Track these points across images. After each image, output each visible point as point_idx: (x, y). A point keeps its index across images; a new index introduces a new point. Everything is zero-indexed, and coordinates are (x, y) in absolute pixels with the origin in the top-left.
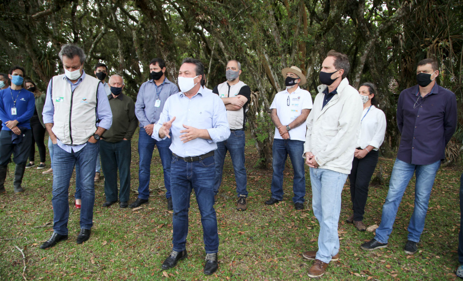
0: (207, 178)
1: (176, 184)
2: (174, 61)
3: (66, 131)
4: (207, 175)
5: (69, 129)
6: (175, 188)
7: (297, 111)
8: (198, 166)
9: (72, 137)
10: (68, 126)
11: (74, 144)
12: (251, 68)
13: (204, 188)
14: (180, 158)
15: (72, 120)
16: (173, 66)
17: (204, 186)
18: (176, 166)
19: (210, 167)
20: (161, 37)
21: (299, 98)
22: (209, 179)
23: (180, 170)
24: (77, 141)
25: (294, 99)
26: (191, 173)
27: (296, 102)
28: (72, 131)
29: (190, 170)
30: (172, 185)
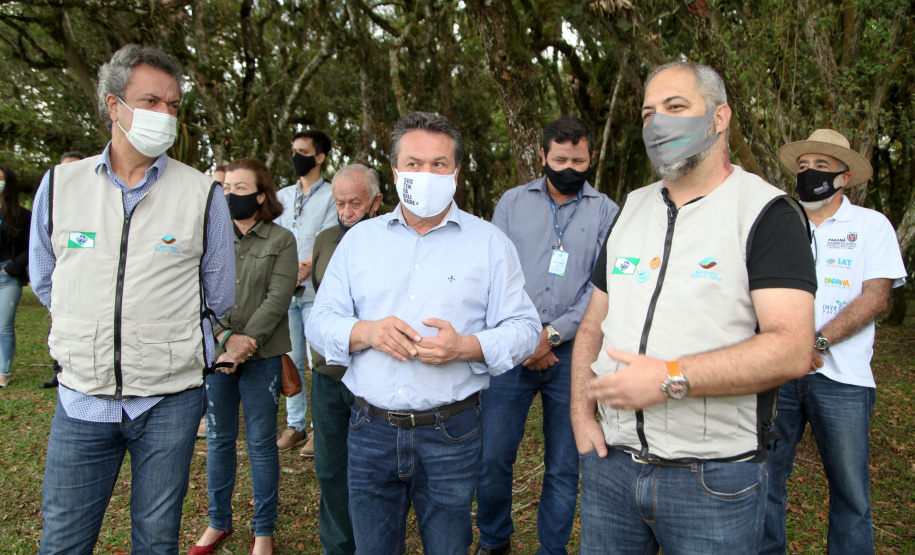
0: (455, 476)
1: (366, 493)
2: (537, 124)
3: (100, 352)
4: (458, 466)
5: (111, 342)
6: (361, 503)
7: (846, 283)
8: (429, 440)
9: (124, 368)
10: (111, 332)
11: (126, 392)
12: (761, 146)
13: (445, 505)
14: (376, 412)
15: (124, 313)
16: (532, 139)
17: (445, 500)
18: (365, 440)
19: (463, 443)
20: (504, 58)
21: (852, 238)
22: (462, 480)
23: (376, 451)
24: (136, 384)
25: (834, 243)
26: (412, 461)
27: (841, 253)
28: (124, 348)
29: (406, 452)
30: (355, 495)
